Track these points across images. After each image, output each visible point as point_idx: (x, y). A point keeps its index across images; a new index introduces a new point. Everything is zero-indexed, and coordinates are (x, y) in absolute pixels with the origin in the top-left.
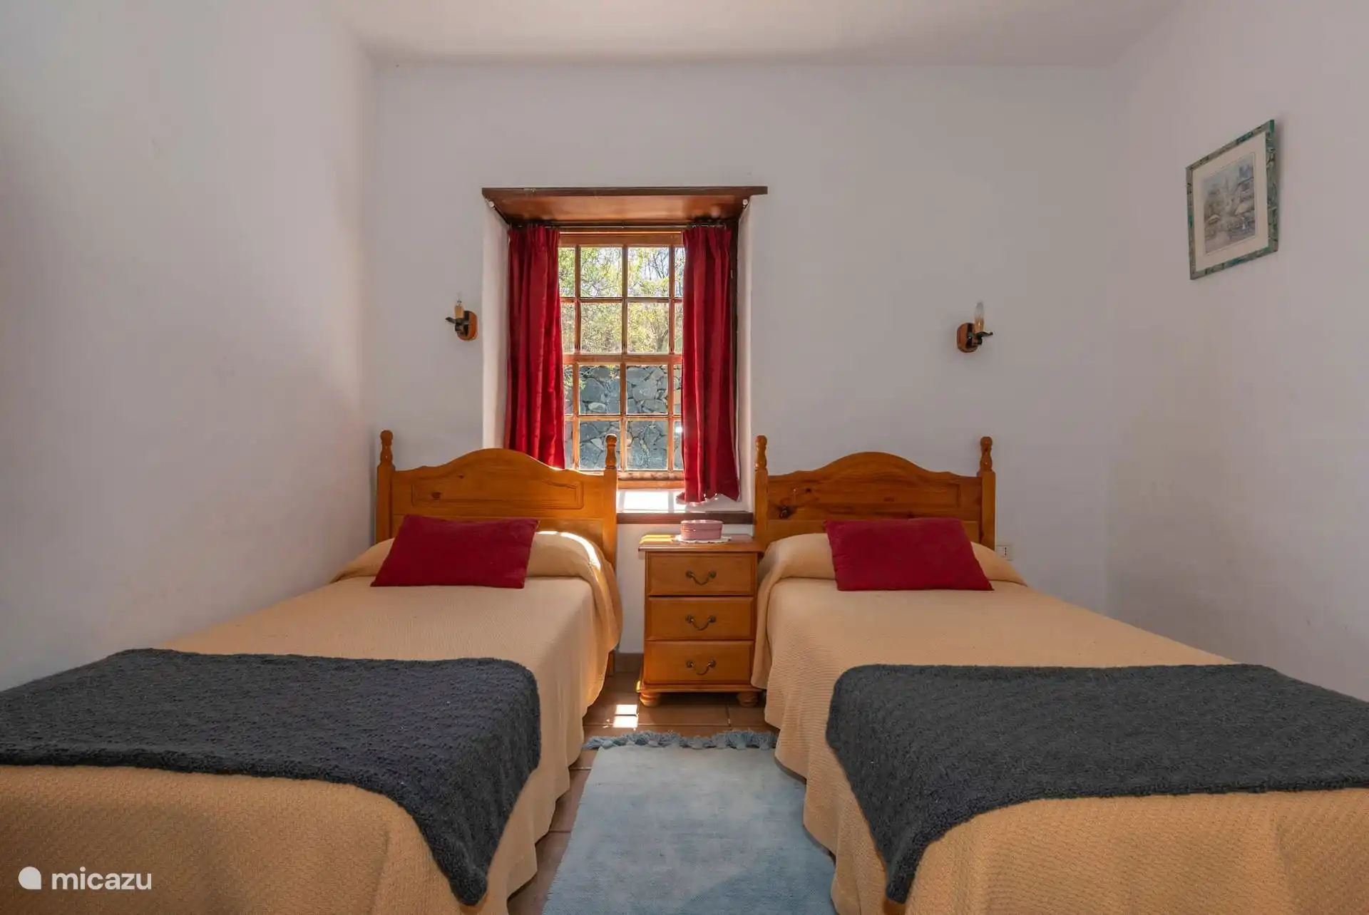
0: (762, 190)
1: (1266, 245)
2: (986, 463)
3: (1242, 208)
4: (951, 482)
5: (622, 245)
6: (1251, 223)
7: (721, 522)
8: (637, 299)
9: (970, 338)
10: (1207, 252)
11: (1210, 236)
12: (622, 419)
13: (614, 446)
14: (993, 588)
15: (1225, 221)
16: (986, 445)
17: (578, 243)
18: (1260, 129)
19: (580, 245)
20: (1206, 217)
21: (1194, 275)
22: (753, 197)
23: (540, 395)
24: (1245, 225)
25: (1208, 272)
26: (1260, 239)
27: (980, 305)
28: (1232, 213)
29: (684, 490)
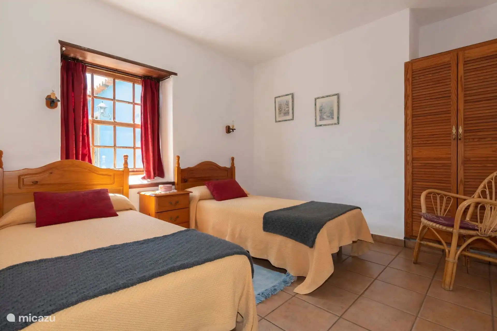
0: (175, 74)
1: (291, 118)
2: (233, 164)
3: (287, 109)
4: (225, 169)
5: (113, 78)
6: (288, 113)
7: (172, 185)
8: (119, 101)
9: (229, 130)
10: (279, 117)
11: (280, 114)
12: (115, 148)
13: (127, 159)
14: (248, 196)
15: (283, 111)
16: (233, 159)
17: (93, 73)
18: (291, 94)
19: (94, 74)
20: (279, 109)
21: (276, 122)
22: (173, 76)
23: (81, 136)
24: (287, 113)
25: (279, 121)
26: (290, 117)
27: (233, 121)
28: (285, 110)
29: (145, 175)
